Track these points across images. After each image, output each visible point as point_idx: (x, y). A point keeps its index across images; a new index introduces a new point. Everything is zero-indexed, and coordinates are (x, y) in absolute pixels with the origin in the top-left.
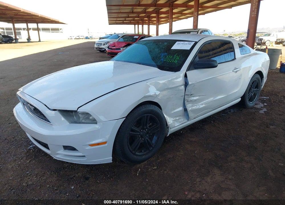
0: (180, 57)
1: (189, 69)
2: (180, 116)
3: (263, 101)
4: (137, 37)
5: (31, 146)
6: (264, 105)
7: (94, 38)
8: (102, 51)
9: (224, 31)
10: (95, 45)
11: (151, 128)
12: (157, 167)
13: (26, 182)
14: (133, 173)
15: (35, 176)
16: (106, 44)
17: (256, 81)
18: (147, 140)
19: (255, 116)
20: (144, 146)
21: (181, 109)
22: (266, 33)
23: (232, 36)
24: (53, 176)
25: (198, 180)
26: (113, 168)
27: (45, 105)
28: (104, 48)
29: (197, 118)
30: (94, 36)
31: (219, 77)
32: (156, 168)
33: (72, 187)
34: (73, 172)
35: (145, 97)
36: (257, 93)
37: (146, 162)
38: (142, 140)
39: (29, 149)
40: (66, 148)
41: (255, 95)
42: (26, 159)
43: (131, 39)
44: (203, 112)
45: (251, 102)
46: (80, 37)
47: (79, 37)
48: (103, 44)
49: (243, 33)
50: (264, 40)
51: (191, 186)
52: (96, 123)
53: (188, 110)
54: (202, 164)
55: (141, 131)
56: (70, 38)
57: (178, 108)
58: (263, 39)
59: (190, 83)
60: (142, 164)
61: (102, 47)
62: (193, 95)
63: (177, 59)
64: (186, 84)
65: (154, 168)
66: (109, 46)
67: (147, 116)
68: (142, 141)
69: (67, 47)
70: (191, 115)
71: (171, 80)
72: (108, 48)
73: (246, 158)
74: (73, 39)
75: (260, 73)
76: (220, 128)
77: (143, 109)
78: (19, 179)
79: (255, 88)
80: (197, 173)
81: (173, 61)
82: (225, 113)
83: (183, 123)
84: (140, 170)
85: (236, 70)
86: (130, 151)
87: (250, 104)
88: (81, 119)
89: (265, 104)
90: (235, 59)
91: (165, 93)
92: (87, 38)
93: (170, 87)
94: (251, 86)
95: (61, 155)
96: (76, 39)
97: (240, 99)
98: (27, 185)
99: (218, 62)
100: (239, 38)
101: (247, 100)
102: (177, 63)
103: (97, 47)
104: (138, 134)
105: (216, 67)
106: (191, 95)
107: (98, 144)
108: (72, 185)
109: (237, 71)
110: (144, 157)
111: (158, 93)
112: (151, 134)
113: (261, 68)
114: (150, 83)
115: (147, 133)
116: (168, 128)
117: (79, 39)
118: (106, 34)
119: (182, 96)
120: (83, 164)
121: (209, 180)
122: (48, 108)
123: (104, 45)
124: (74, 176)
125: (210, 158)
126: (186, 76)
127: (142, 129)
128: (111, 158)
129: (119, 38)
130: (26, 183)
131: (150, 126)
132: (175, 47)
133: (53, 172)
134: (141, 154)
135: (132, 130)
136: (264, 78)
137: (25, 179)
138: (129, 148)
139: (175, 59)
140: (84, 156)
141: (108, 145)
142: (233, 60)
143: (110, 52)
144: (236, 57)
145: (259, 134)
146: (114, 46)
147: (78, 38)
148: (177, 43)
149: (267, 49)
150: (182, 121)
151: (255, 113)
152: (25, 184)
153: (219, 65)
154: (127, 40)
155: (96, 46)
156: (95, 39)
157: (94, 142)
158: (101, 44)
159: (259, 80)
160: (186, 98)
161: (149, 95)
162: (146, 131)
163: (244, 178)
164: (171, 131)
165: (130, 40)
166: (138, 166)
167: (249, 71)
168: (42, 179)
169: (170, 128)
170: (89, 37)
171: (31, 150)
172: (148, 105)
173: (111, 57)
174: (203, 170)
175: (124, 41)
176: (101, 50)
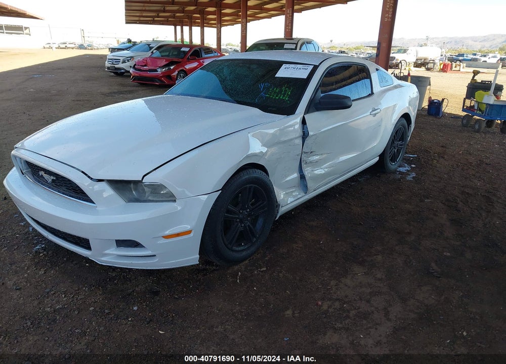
0: (292, 91)
1: (308, 110)
2: (295, 186)
3: (409, 161)
4: (187, 49)
5: (38, 247)
6: (411, 167)
7: (96, 48)
8: (119, 73)
9: (331, 41)
10: (106, 62)
11: (254, 207)
12: (267, 268)
13: (49, 306)
14: (231, 280)
15: (63, 296)
16: (128, 61)
17: (400, 128)
18: (249, 226)
19: (401, 184)
20: (245, 236)
21: (295, 175)
22: (400, 48)
23: (345, 51)
24: (96, 294)
25: (333, 283)
26: (196, 274)
27: (83, 172)
28: (123, 69)
29: (318, 189)
30: (95, 45)
31: (351, 124)
32: (265, 269)
33: (135, 308)
34: (128, 285)
35: (248, 157)
36: (401, 148)
37: (247, 262)
38: (242, 226)
39: (36, 252)
40: (121, 243)
41: (399, 152)
42: (36, 269)
43: (176, 53)
44: (327, 180)
45: (394, 164)
46: (69, 46)
47: (66, 45)
48: (121, 61)
49: (361, 46)
50: (397, 60)
51: (324, 293)
52: (175, 201)
53: (307, 178)
54: (334, 260)
55: (240, 212)
56: (48, 46)
57: (291, 175)
58: (395, 58)
59: (311, 133)
60: (242, 265)
61: (121, 65)
62: (314, 153)
63: (288, 94)
64: (305, 136)
65: (262, 270)
66: (135, 65)
67: (250, 188)
68: (242, 229)
69: (47, 63)
70: (310, 184)
71: (283, 129)
72: (134, 67)
73: (397, 248)
74: (54, 48)
75: (406, 116)
76: (350, 204)
77: (245, 176)
78: (36, 302)
79: (399, 141)
80: (329, 273)
81: (281, 98)
82: (353, 181)
83: (298, 199)
84: (240, 273)
85: (374, 112)
86: (225, 244)
87: (392, 166)
88: (147, 194)
89: (413, 166)
90: (372, 93)
91: (274, 149)
92: (81, 47)
93: (282, 139)
94: (394, 136)
95: (111, 256)
96: (59, 48)
97: (378, 158)
98: (54, 311)
99: (352, 99)
100: (357, 54)
101: (388, 159)
102: (288, 100)
103: (110, 65)
104: (235, 218)
105: (349, 107)
106: (311, 152)
107: (178, 235)
108: (134, 305)
109: (375, 114)
110: (244, 253)
111: (264, 150)
112: (254, 217)
113: (408, 108)
114: (252, 133)
115: (249, 215)
116: (278, 206)
117: (65, 48)
118: (118, 41)
119: (298, 155)
120: (150, 270)
121: (348, 281)
122: (89, 177)
123: (124, 62)
124: (133, 291)
125: (344, 250)
126: (304, 122)
127: (241, 209)
128: (198, 256)
129: (152, 50)
130: (51, 307)
131: (252, 204)
132: (282, 73)
133: (94, 286)
134: (240, 248)
135: (228, 211)
136: (412, 125)
137: (46, 301)
138: (223, 240)
139: (285, 94)
140: (155, 256)
141: (194, 235)
142: (369, 95)
143: (138, 76)
144: (374, 92)
145: (411, 211)
146: (145, 66)
147: (64, 46)
148: (284, 66)
149: (409, 77)
150: (297, 195)
151: (400, 180)
152: (49, 309)
153: (354, 103)
154: (167, 53)
155: (107, 64)
156: (98, 49)
157: (167, 233)
158: (118, 61)
159: (405, 128)
160: (304, 158)
161: (254, 153)
162: (247, 212)
163: (399, 276)
164: (283, 210)
165: (172, 55)
166: (236, 268)
167: (393, 114)
168: (77, 298)
169: (281, 206)
170: (86, 45)
171: (40, 253)
172: (251, 171)
173: (139, 84)
174: (337, 268)
175: (162, 56)
176: (117, 72)
